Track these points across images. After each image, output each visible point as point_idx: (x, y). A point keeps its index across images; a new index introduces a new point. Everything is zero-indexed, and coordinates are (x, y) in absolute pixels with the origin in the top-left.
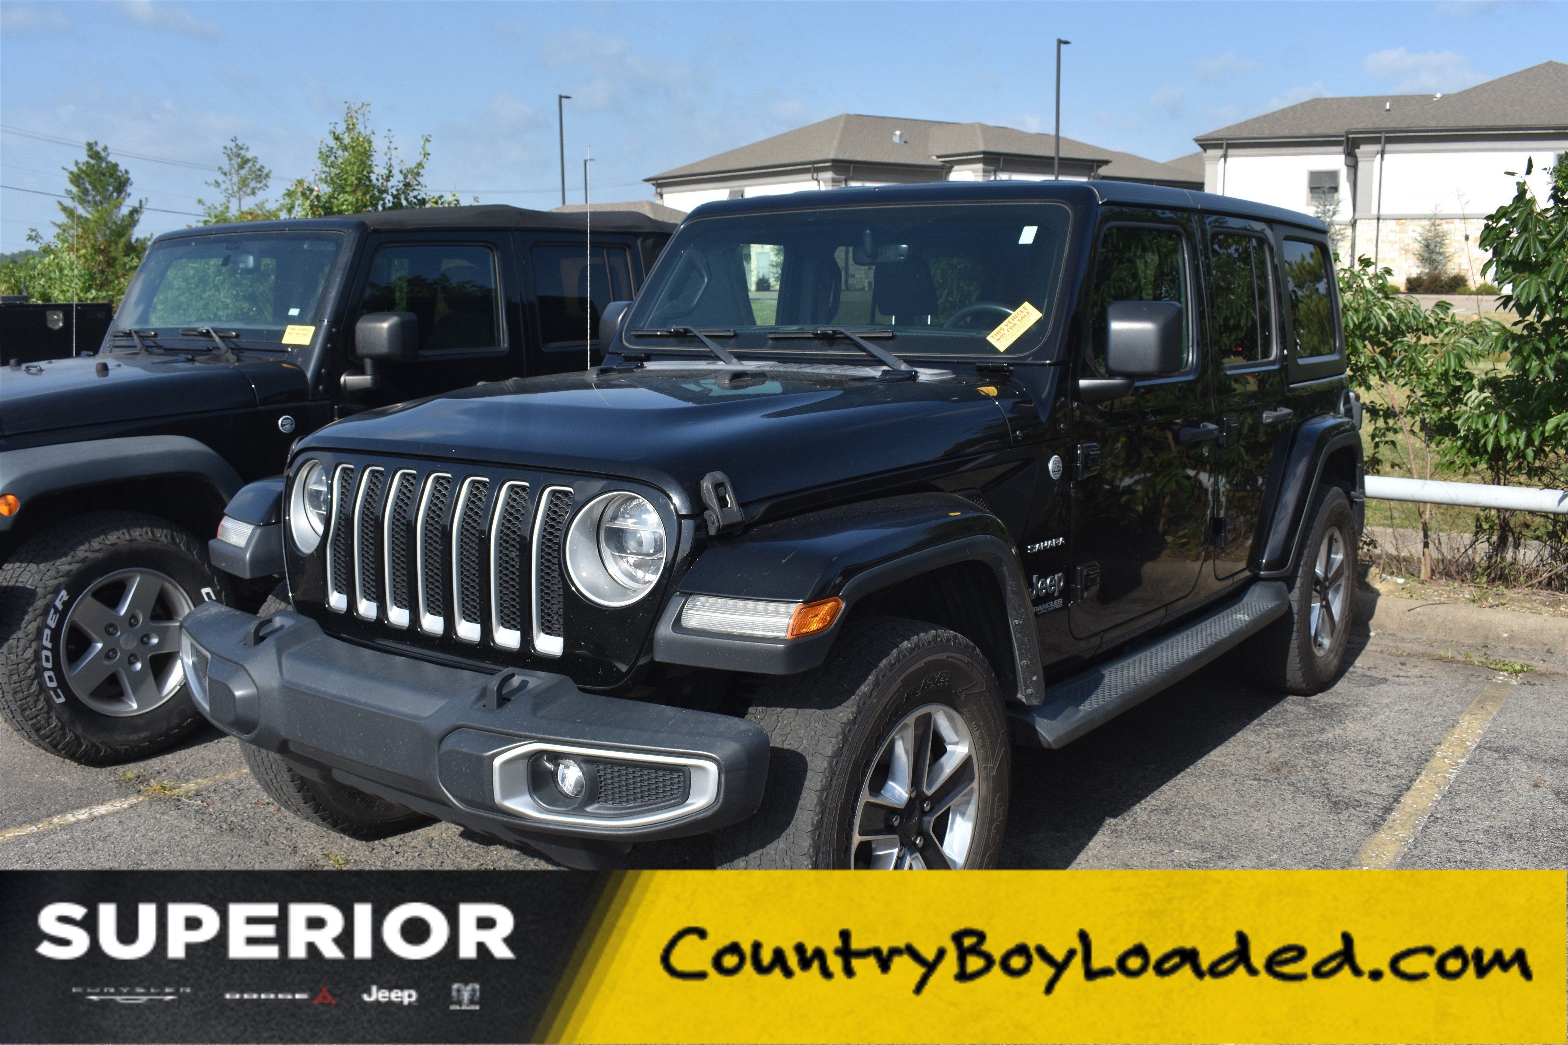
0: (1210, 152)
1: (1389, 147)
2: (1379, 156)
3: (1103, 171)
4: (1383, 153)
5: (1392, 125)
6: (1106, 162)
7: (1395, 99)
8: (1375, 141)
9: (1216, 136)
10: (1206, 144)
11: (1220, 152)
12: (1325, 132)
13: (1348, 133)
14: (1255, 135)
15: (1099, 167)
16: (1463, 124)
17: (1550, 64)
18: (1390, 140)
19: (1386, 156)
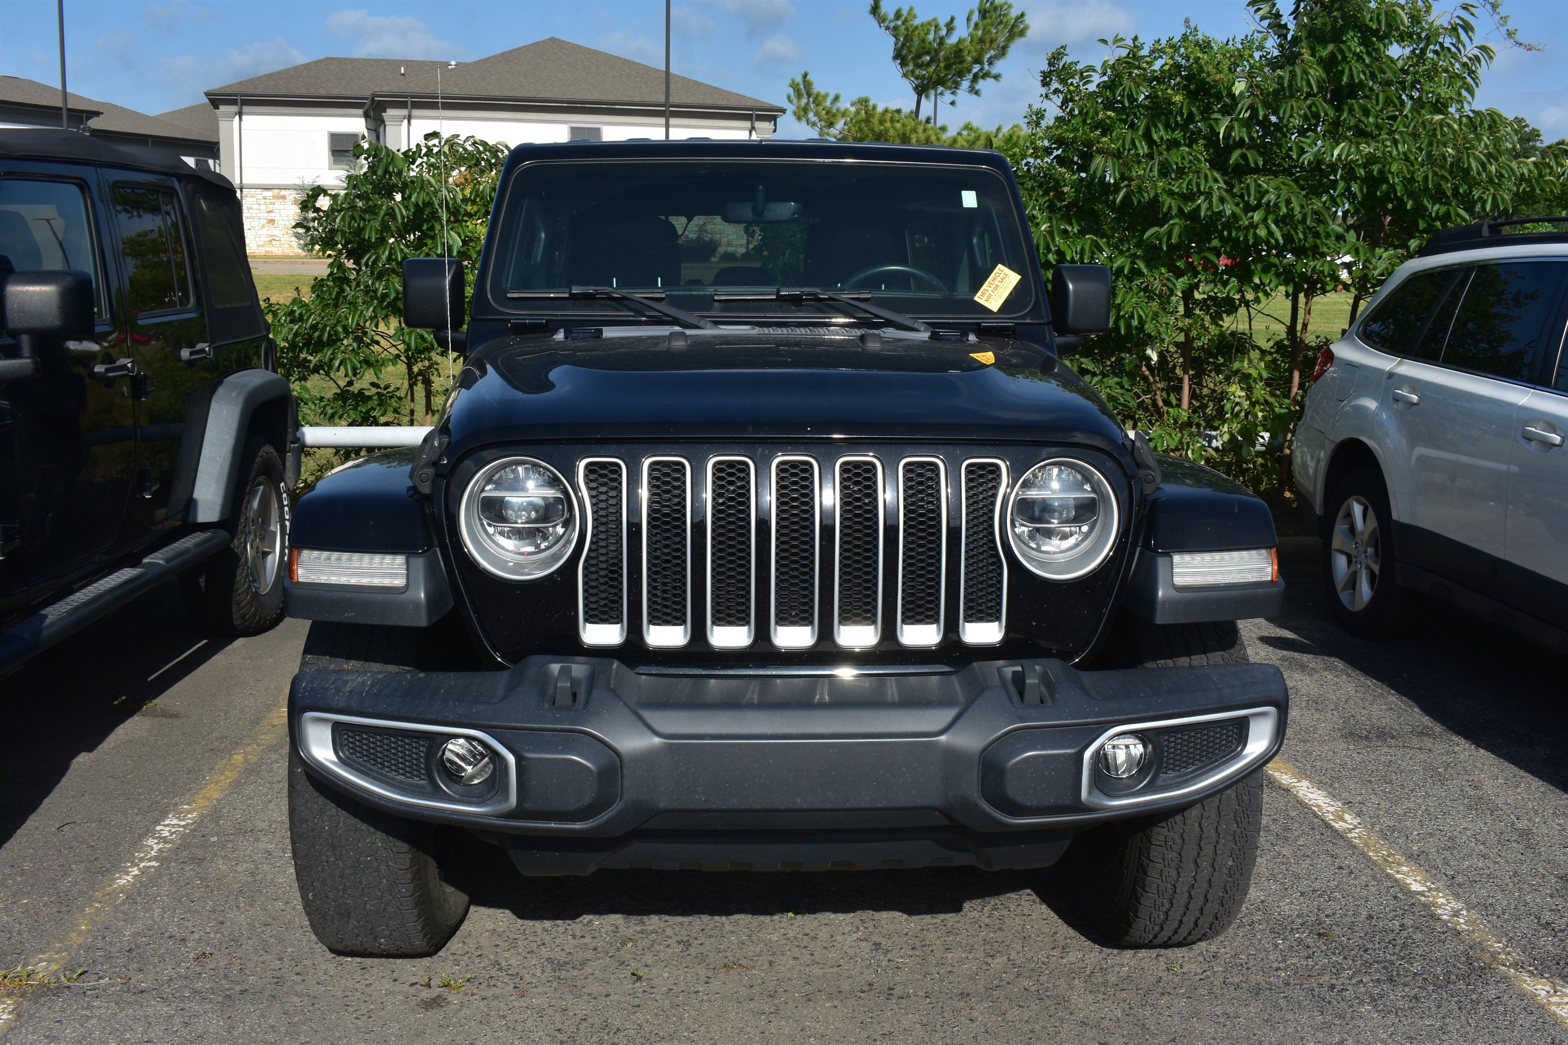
0: (223, 108)
1: (415, 112)
2: (406, 121)
3: (94, 123)
4: (409, 118)
5: (417, 90)
6: (97, 114)
7: (409, 64)
8: (402, 105)
9: (229, 91)
10: (216, 100)
11: (235, 109)
12: (344, 93)
13: (374, 95)
14: (271, 92)
15: (88, 118)
16: (485, 94)
17: (553, 40)
18: (417, 105)
19: (413, 121)
